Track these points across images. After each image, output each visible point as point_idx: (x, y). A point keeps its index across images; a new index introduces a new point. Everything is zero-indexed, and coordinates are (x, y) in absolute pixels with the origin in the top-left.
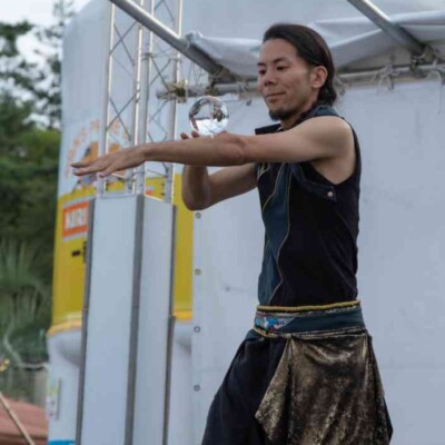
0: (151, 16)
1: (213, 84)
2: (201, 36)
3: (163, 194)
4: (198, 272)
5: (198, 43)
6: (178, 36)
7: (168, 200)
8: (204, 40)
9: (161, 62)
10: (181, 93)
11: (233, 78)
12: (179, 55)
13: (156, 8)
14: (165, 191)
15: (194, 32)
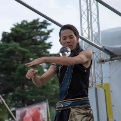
0: (93, 43)
1: (111, 58)
2: (107, 46)
3: (101, 87)
4: (113, 106)
5: (106, 48)
6: (101, 47)
7: (103, 88)
8: (107, 47)
9: (97, 54)
10: (103, 61)
11: (116, 56)
12: (101, 52)
13: (94, 41)
14: (102, 86)
15: (105, 45)
